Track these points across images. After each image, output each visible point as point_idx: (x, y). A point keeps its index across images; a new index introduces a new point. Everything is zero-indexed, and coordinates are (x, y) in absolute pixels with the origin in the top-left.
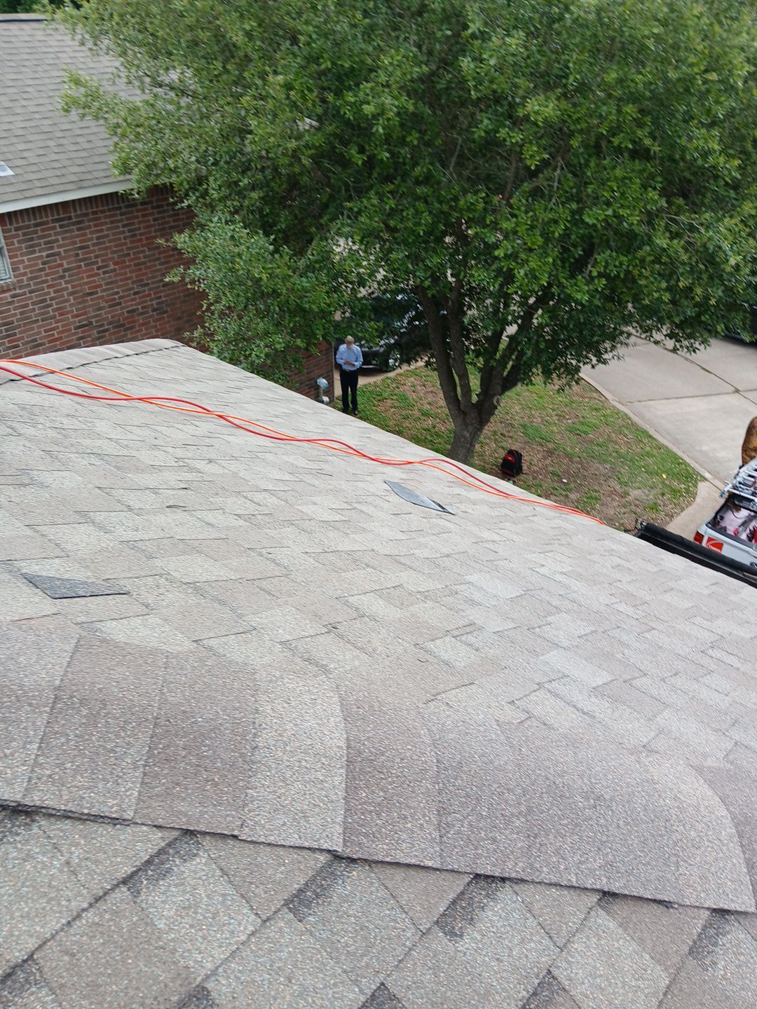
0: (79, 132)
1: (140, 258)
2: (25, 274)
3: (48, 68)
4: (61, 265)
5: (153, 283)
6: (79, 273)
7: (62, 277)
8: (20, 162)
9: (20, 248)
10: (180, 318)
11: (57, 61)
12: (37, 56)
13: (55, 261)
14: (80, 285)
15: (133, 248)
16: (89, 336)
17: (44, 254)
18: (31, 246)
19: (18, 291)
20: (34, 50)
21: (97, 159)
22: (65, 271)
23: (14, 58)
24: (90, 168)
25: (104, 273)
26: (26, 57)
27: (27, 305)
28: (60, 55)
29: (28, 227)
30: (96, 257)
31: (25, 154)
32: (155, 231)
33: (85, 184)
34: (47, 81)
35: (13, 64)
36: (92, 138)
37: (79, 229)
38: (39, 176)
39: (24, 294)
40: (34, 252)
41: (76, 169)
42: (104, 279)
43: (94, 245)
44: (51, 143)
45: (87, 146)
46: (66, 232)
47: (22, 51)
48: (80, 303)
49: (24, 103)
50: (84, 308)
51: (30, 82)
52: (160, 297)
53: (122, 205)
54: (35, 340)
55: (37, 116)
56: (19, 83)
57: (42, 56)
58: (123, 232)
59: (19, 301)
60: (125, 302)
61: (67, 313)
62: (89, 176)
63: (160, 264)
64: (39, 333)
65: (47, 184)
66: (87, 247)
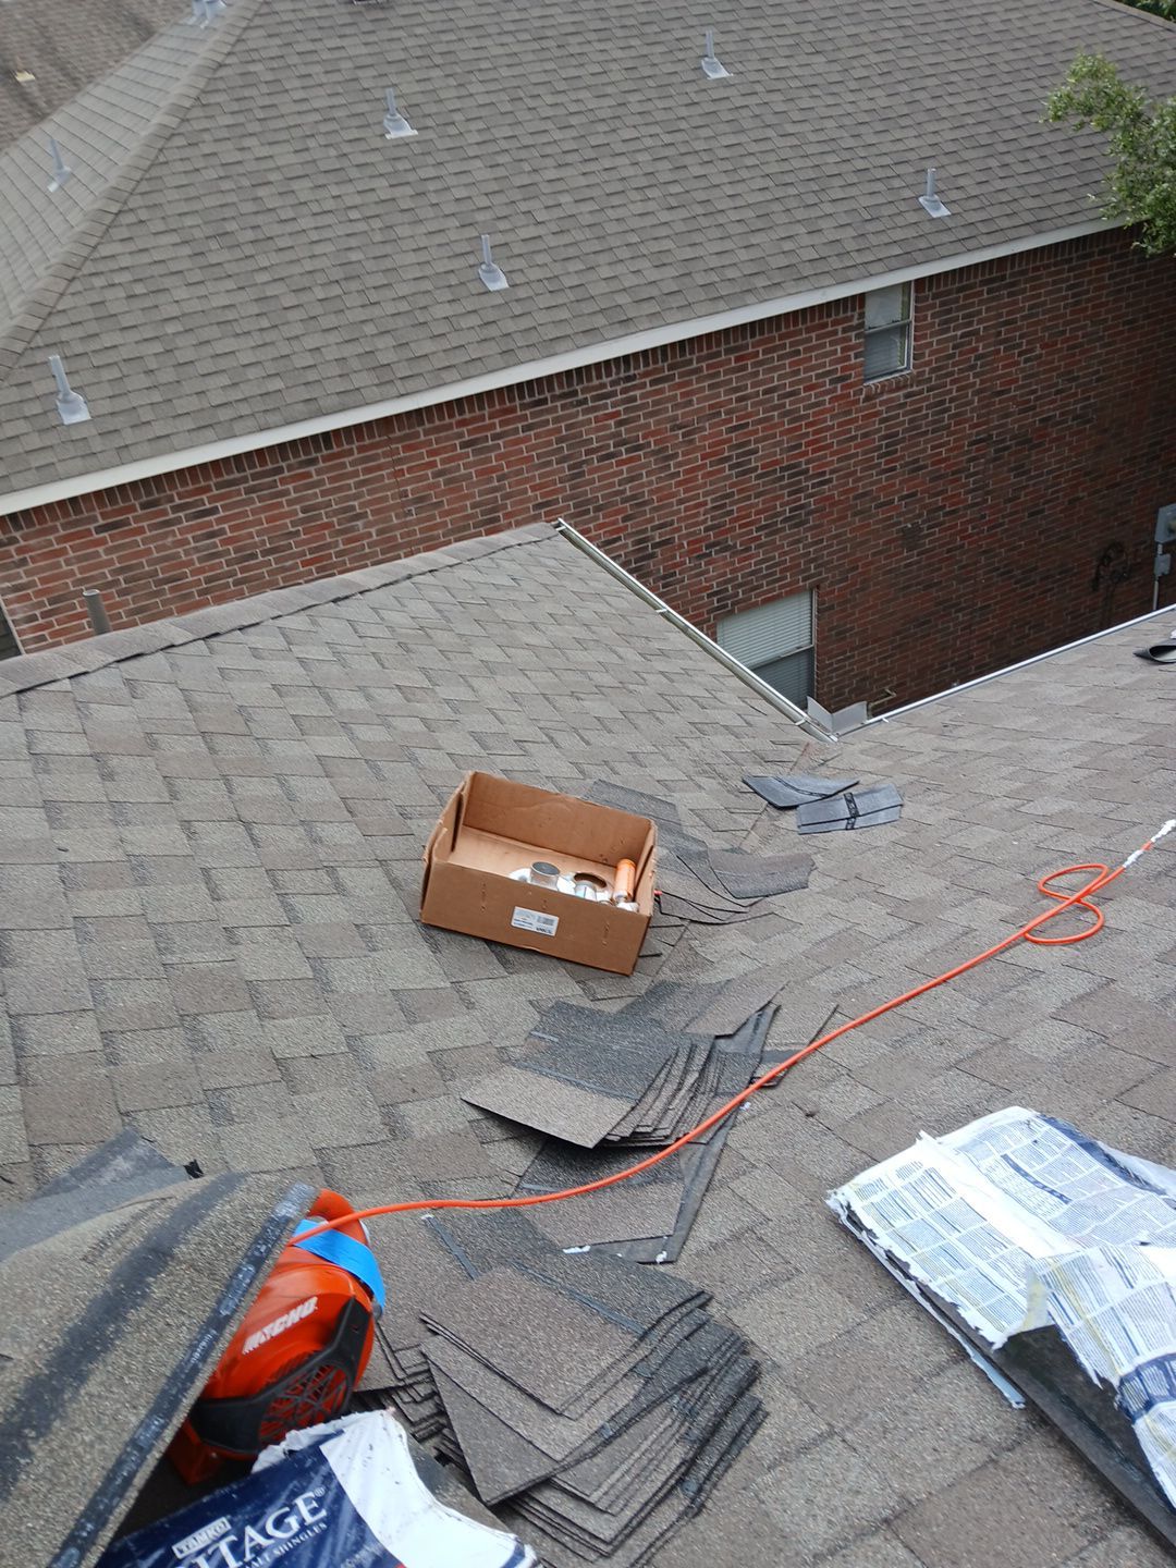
0: (1028, 143)
1: (1077, 337)
2: (928, 363)
3: (974, 41)
4: (976, 349)
5: (1085, 376)
6: (994, 361)
7: (973, 367)
8: (955, 195)
9: (933, 324)
10: (1106, 431)
11: (985, 30)
12: (957, 24)
13: (970, 343)
14: (990, 380)
15: (1072, 322)
16: (983, 456)
17: (959, 333)
18: (947, 322)
19: (915, 388)
20: (954, 15)
21: (1058, 186)
22: (978, 358)
23: (929, 29)
24: (1049, 200)
25: (1026, 361)
26: (944, 26)
27: (919, 410)
28: (989, 19)
29: (949, 293)
30: (1021, 337)
31: (962, 182)
32: (1107, 295)
33: (1044, 225)
34: (976, 63)
35: (928, 40)
36: (1047, 151)
37: (1010, 295)
38: (983, 215)
39: (921, 392)
40: (947, 331)
41: (1030, 203)
42: (1023, 370)
43: (1024, 318)
44: (993, 163)
45: (1041, 165)
46: (993, 299)
47: (939, 17)
48: (983, 407)
49: (950, 100)
50: (989, 413)
51: (954, 66)
52: (1088, 398)
53: (1074, 255)
54: (917, 461)
55: (970, 120)
56: (940, 70)
57: (966, 23)
58: (1065, 298)
59: (912, 403)
60: (1041, 406)
61: (966, 421)
62: (1050, 214)
63: (1102, 347)
64: (925, 450)
65: (995, 228)
66: (1014, 321)
